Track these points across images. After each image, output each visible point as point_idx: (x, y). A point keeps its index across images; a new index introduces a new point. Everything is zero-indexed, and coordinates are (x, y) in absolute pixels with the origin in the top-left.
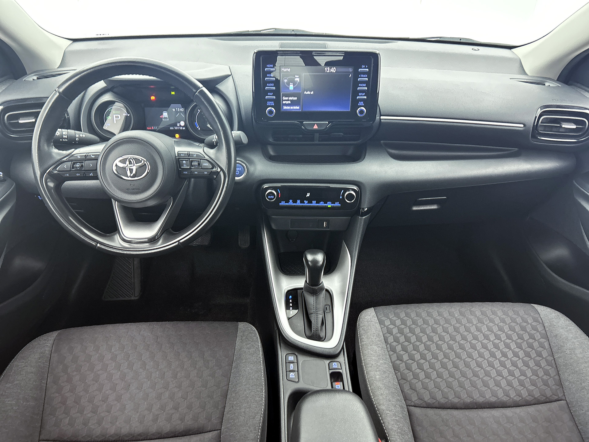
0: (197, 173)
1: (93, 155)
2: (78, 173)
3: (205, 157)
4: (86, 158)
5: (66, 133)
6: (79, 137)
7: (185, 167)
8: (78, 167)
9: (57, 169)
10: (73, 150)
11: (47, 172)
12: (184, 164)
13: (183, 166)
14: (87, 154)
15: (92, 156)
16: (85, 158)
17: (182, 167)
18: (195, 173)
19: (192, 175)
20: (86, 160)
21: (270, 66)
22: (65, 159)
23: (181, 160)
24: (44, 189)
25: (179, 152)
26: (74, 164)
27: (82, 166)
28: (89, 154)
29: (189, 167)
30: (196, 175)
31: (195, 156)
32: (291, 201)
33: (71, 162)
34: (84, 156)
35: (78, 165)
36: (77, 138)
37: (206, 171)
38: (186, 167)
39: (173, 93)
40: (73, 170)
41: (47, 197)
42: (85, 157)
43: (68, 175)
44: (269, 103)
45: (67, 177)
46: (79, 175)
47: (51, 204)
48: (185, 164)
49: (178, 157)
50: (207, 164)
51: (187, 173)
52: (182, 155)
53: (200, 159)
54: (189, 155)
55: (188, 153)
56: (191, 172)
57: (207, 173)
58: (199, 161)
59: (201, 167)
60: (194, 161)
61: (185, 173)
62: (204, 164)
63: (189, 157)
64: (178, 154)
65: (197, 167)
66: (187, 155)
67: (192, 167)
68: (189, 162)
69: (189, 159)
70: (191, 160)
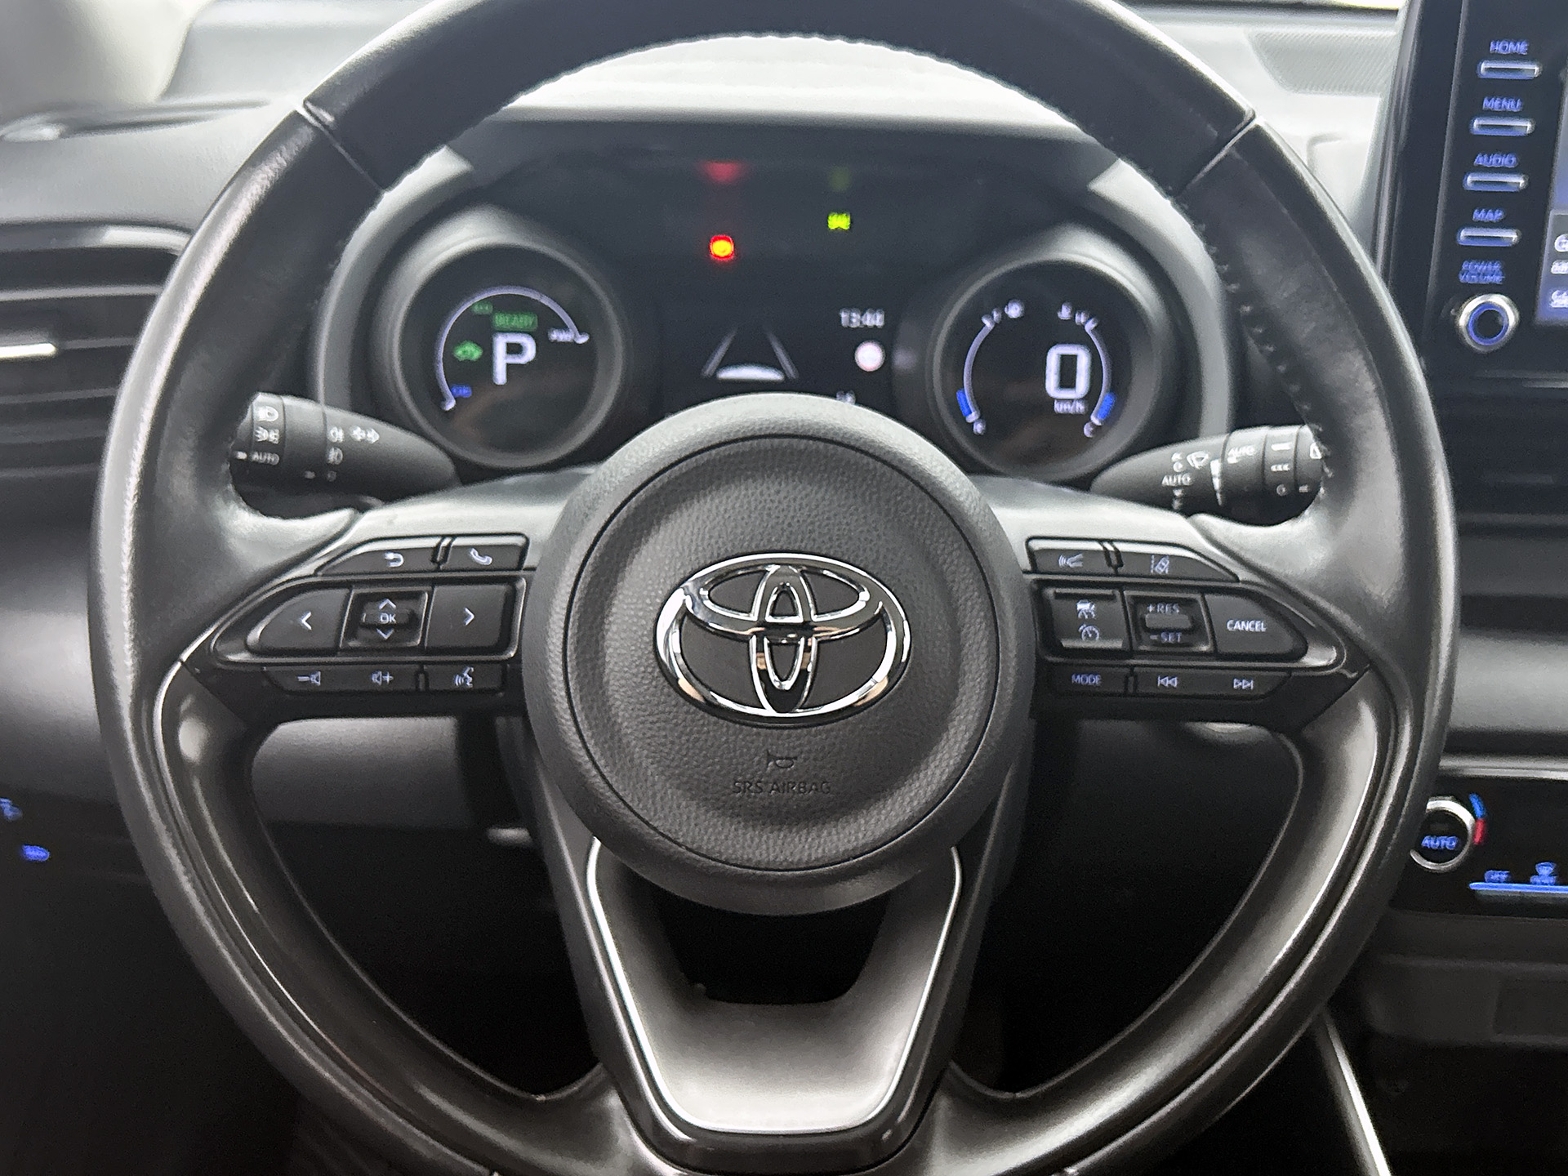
0: (1174, 682)
1: (483, 550)
2: (384, 667)
3: (1238, 580)
4: (438, 570)
5: (276, 416)
6: (347, 446)
7: (1090, 639)
8: (386, 627)
9: (255, 635)
10: (343, 515)
11: (185, 656)
12: (1083, 621)
13: (1078, 636)
14: (446, 542)
15: (474, 554)
16: (433, 566)
17: (1066, 643)
18: (1160, 681)
19: (1135, 695)
20: (435, 582)
21: (1511, 47)
22: (307, 569)
23: (1058, 596)
24: (154, 769)
25: (1036, 545)
26: (362, 602)
27: (413, 620)
28: (458, 542)
29: (1118, 644)
30: (1167, 694)
31: (1163, 568)
32: (1545, 870)
33: (341, 593)
34: (429, 555)
35: (387, 614)
36: (336, 445)
37: (1244, 673)
38: (1098, 644)
39: (839, 222)
40: (353, 644)
41: (169, 830)
42: (434, 560)
43: (315, 679)
44: (1472, 272)
45: (309, 692)
46: (388, 678)
47: (192, 881)
48: (1090, 622)
49: (1034, 577)
50: (1254, 626)
51: (1103, 680)
52: (1062, 561)
53: (1204, 590)
54: (1114, 561)
55: (1106, 551)
56: (1132, 673)
57: (1251, 684)
58: (1194, 601)
59: (1207, 644)
60: (1156, 601)
61: (1085, 680)
62: (1232, 626)
63: (1117, 575)
64: (1031, 554)
65: (1176, 645)
66: (1101, 565)
67: (1139, 644)
68: (1118, 606)
69: (1120, 586)
70: (1134, 597)
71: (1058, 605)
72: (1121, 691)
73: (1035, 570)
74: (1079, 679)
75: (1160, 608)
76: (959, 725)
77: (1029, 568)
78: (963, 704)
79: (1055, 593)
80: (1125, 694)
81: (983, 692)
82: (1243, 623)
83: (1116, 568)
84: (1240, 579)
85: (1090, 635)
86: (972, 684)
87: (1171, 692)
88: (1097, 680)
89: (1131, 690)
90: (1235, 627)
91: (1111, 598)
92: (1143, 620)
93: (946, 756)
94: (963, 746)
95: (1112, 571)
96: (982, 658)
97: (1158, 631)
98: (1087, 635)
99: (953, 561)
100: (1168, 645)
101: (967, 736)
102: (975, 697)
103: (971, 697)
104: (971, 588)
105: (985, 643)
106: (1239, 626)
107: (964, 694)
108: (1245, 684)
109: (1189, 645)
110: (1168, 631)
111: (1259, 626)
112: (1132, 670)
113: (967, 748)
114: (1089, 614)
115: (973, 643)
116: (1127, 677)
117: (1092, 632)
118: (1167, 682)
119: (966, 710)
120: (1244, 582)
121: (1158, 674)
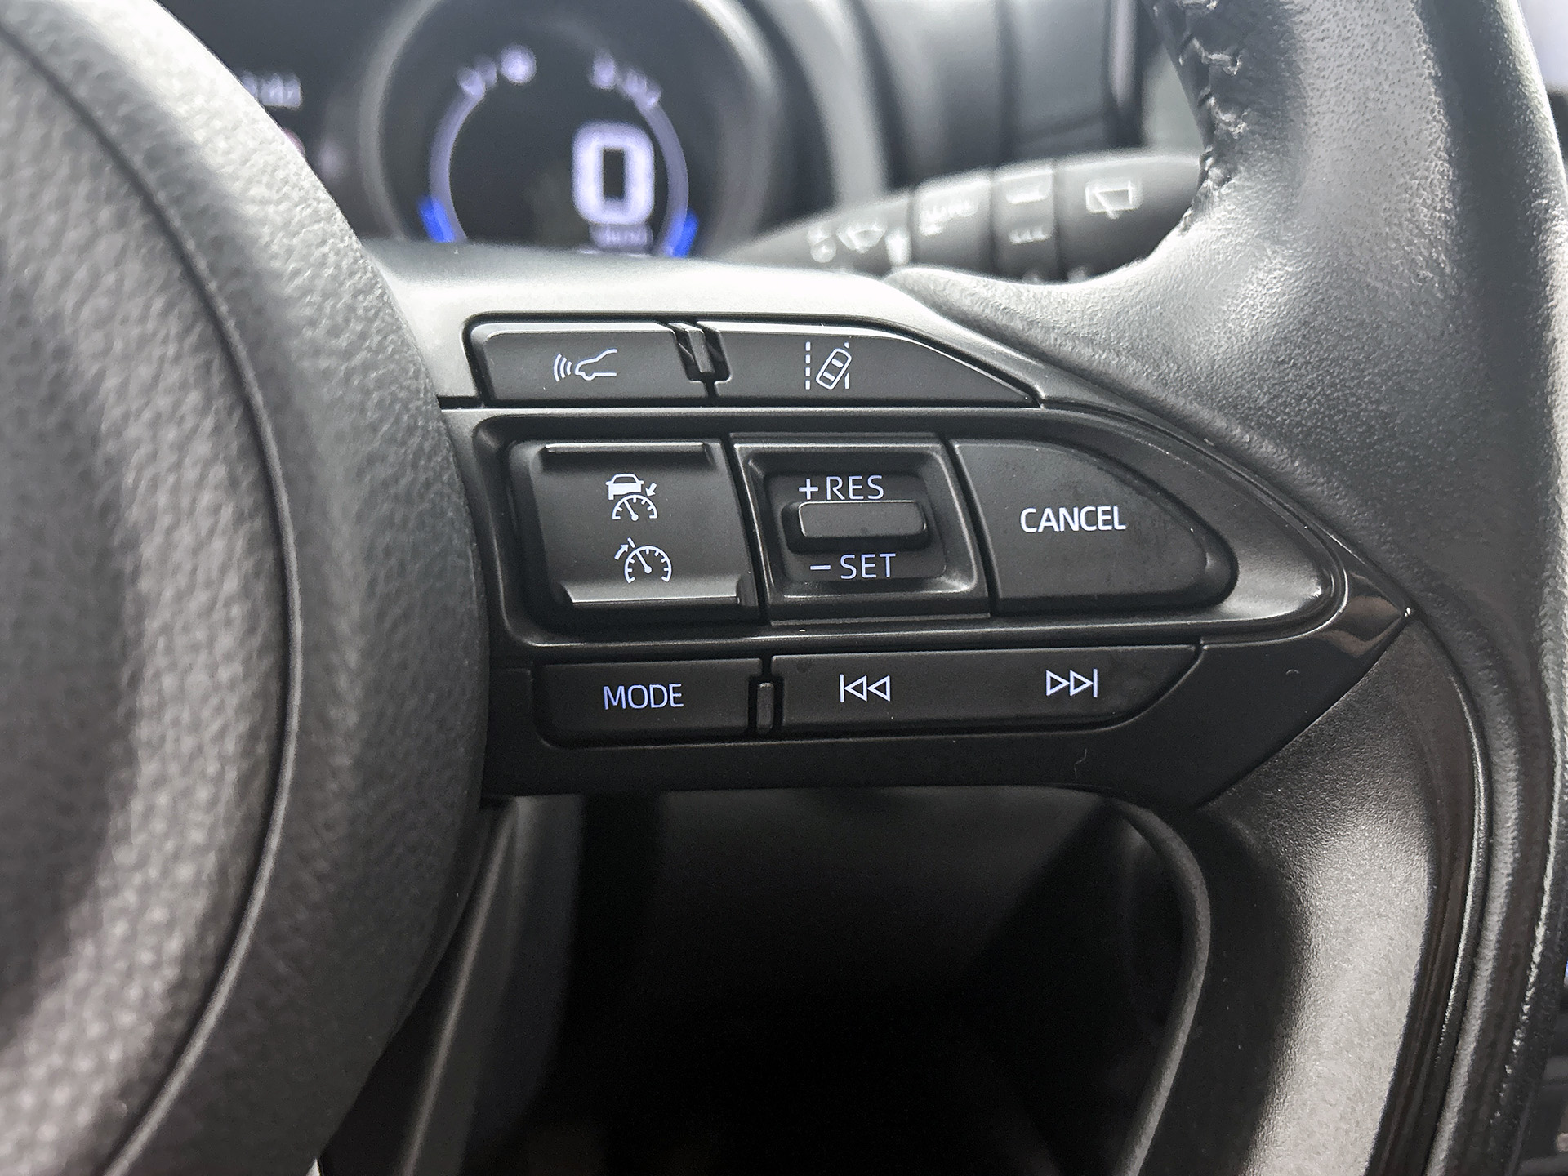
3: (1035, 400)
7: (648, 578)
12: (625, 529)
13: (611, 572)
17: (580, 596)
18: (846, 689)
19: (777, 731)
23: (548, 459)
25: (492, 334)
29: (723, 590)
30: (866, 723)
31: (835, 374)
37: (1072, 653)
38: (670, 591)
49: (483, 413)
50: (1092, 518)
51: (685, 696)
52: (561, 367)
53: (947, 431)
54: (704, 364)
55: (681, 336)
56: (767, 673)
57: (1093, 683)
58: (923, 458)
59: (967, 575)
60: (818, 467)
61: (638, 697)
62: (1034, 520)
63: (712, 399)
64: (475, 354)
65: (880, 584)
66: (667, 376)
67: (781, 588)
68: (718, 483)
69: (722, 430)
70: (759, 457)
71: (550, 488)
72: (740, 721)
73: (485, 395)
74: (621, 697)
75: (833, 485)
76: (143, 908)
77: (470, 391)
78: (159, 826)
79: (544, 453)
80: (751, 731)
81: (232, 775)
82: (1063, 511)
83: (708, 380)
84: (1043, 395)
85: (648, 570)
86: (188, 743)
87: (879, 716)
88: (670, 695)
89: (765, 719)
90: (1043, 524)
91: (699, 461)
92: (790, 518)
93: (95, 1029)
94: (158, 986)
95: (697, 388)
96: (226, 641)
97: (829, 548)
98: (637, 571)
99: (95, 277)
100: (859, 584)
101: (175, 945)
102: (203, 794)
103: (187, 793)
104: (173, 376)
105: (232, 584)
106: (1049, 520)
107: (160, 782)
108: (1076, 684)
109: (917, 583)
110: (858, 545)
111: (1109, 519)
112: (766, 663)
113: (176, 988)
114: (638, 507)
115: (191, 588)
116: (754, 682)
117: (651, 558)
118: (862, 689)
119: (170, 846)
120: (1051, 402)
121: (839, 667)
